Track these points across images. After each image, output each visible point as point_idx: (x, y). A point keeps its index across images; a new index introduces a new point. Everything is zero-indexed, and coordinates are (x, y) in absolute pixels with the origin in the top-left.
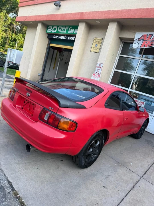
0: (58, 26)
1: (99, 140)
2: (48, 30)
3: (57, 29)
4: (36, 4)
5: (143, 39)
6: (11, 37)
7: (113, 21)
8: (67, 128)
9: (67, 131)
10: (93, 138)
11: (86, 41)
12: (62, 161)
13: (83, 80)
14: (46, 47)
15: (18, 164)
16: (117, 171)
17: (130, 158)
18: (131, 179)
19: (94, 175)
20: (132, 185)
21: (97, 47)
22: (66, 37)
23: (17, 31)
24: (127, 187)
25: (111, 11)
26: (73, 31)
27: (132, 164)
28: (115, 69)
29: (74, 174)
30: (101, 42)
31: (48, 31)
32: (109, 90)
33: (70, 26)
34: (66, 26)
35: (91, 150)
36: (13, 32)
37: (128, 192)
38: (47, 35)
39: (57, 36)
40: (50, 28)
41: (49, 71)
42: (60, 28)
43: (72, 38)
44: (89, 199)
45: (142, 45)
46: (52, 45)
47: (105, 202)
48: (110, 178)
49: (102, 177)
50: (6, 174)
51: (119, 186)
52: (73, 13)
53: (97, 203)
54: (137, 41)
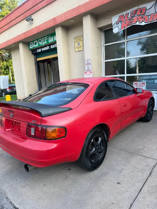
0: (38, 40)
1: (100, 137)
2: (30, 46)
3: (38, 43)
4: (11, 27)
5: (120, 21)
6: (2, 66)
7: (85, 14)
8: (56, 136)
9: (57, 139)
10: (91, 136)
11: (68, 44)
12: (69, 169)
13: (67, 82)
14: (34, 63)
15: (24, 186)
16: (130, 162)
17: (143, 144)
18: (147, 166)
19: (105, 174)
20: (149, 172)
21: (80, 46)
22: (49, 47)
23: (7, 58)
24: (143, 176)
25: (80, 6)
26: (53, 39)
27: (146, 150)
28: (105, 60)
29: (84, 180)
30: (82, 39)
31: (30, 48)
32: (95, 83)
33: (48, 36)
34: (44, 37)
35: (94, 149)
36: (3, 61)
37: (145, 181)
38: (31, 52)
39: (41, 49)
40: (31, 44)
41: (46, 85)
42: (40, 40)
43: (54, 46)
44: (103, 201)
45: (122, 27)
46: (39, 59)
47: (121, 199)
48: (124, 172)
49: (115, 173)
50: (12, 201)
51: (135, 178)
52: (46, 22)
53: (112, 202)
54: (116, 25)
